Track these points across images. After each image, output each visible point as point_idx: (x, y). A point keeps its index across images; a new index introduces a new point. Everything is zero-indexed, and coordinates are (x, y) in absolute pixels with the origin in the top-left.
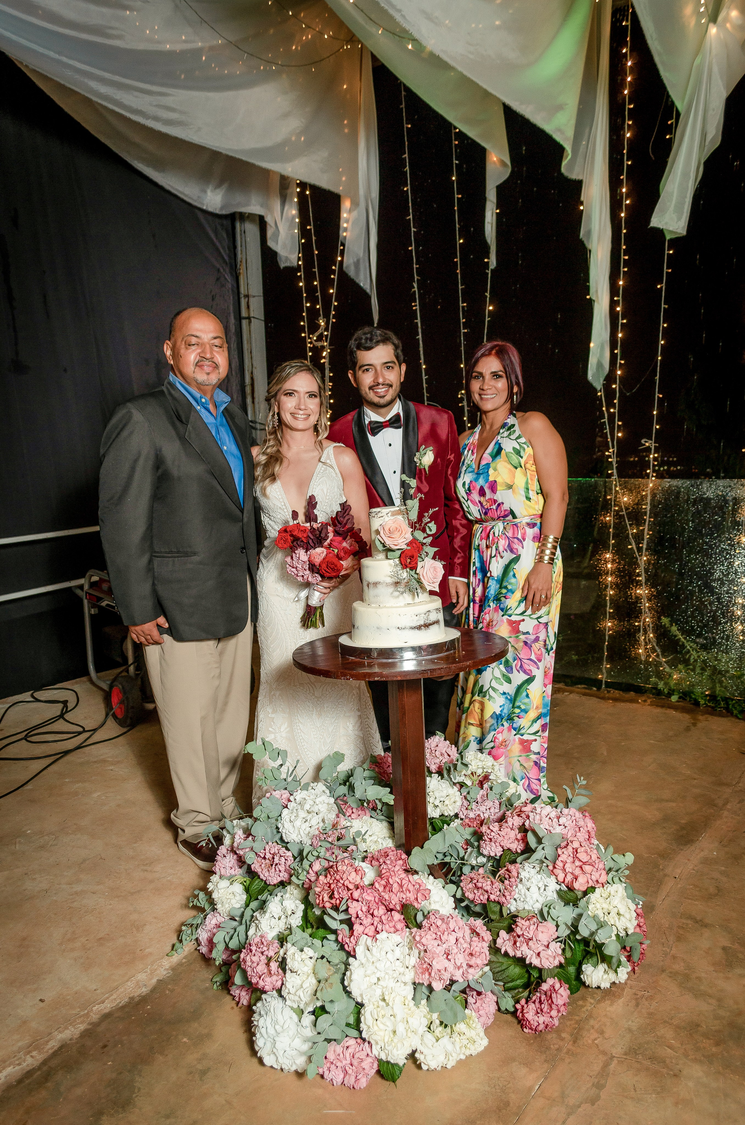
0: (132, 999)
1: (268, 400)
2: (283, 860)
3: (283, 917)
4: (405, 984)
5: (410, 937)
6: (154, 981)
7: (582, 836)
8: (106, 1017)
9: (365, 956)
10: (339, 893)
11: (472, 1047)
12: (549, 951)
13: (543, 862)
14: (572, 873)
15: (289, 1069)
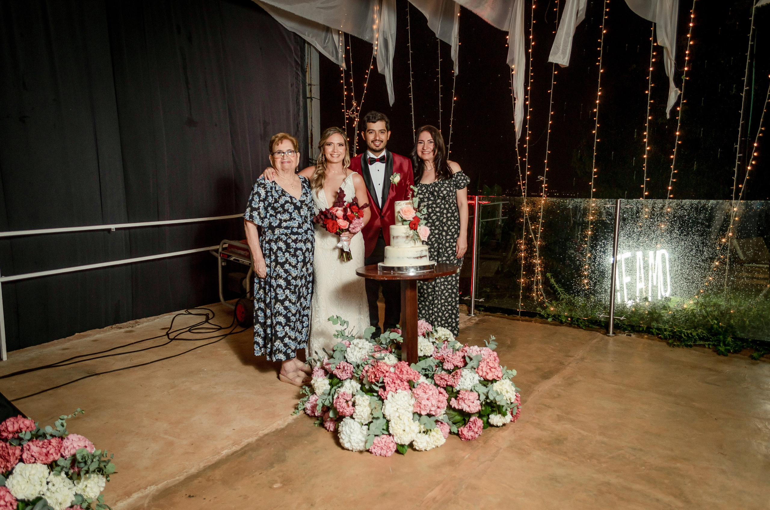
0: (277, 430)
1: (320, 148)
2: (349, 368)
3: (351, 389)
4: (409, 412)
5: (412, 394)
6: (286, 424)
7: (492, 358)
8: (266, 435)
9: (392, 399)
10: (379, 375)
11: (438, 442)
12: (474, 404)
13: (473, 368)
14: (486, 372)
15: (357, 449)
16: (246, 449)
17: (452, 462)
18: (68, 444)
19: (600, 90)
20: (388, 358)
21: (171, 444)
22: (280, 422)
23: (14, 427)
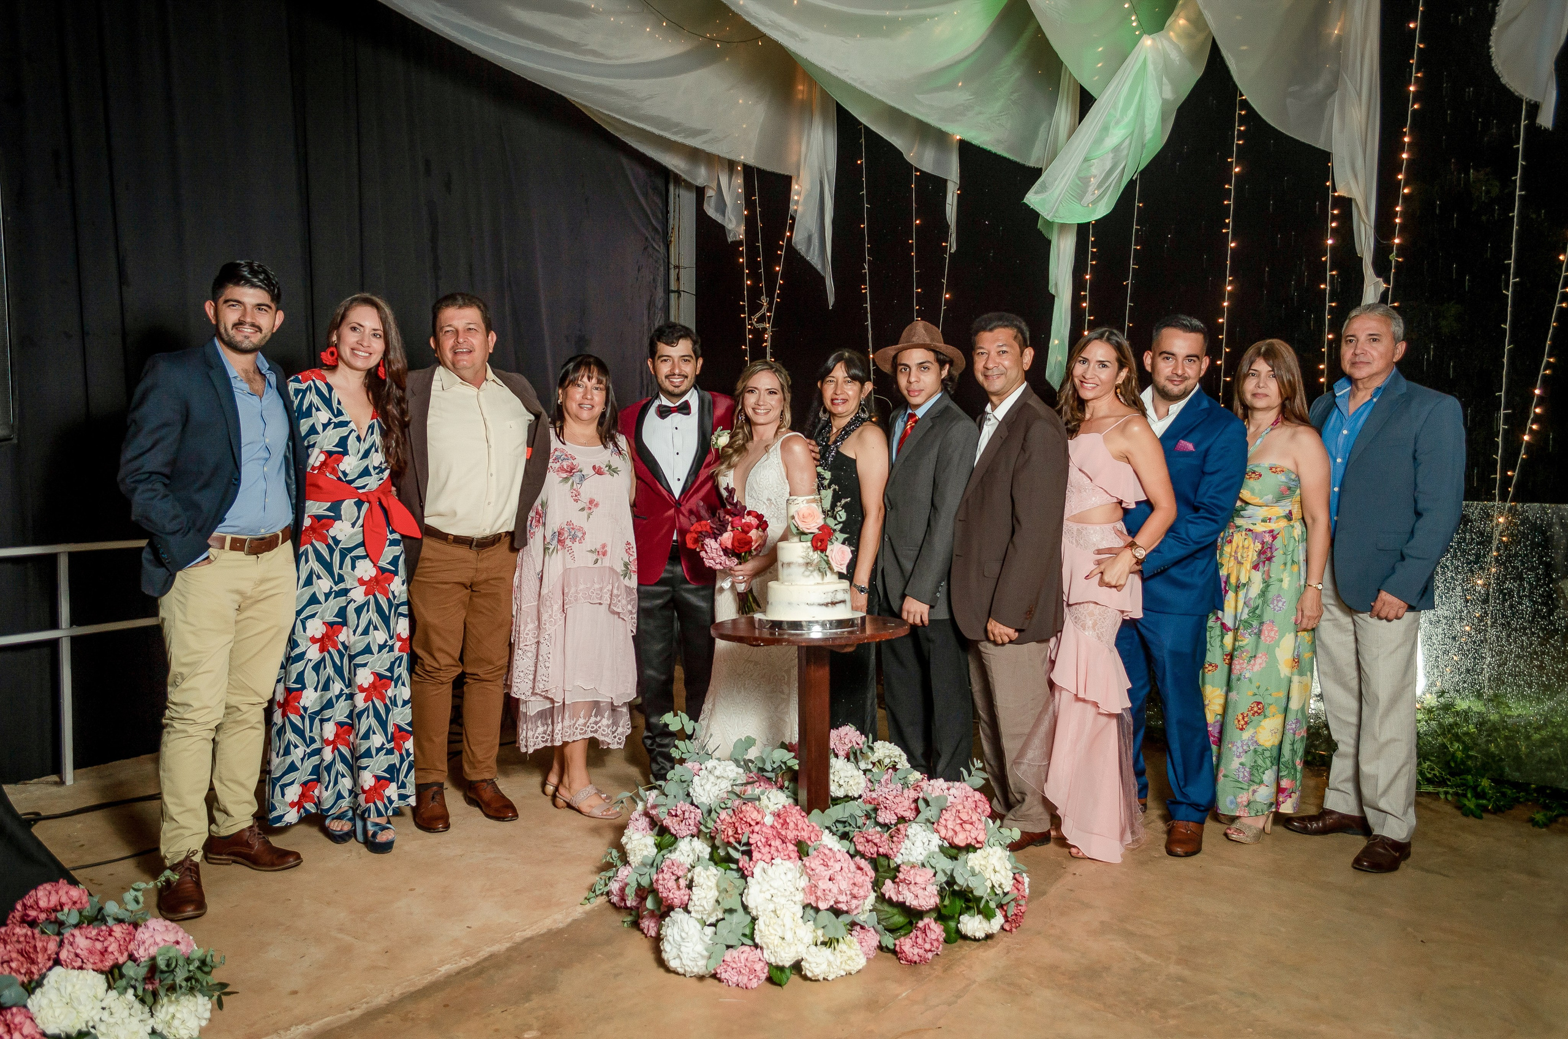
0: (551, 929)
2: (693, 815)
3: (692, 853)
4: (795, 903)
5: (802, 867)
6: (569, 920)
7: (970, 804)
8: (528, 940)
9: (762, 876)
10: (742, 829)
11: (851, 964)
12: (926, 893)
13: (928, 820)
14: (953, 830)
15: (692, 972)
16: (486, 964)
17: (873, 1005)
18: (147, 935)
19: (1230, 283)
20: (769, 798)
21: (346, 950)
22: (559, 917)
23: (49, 901)
